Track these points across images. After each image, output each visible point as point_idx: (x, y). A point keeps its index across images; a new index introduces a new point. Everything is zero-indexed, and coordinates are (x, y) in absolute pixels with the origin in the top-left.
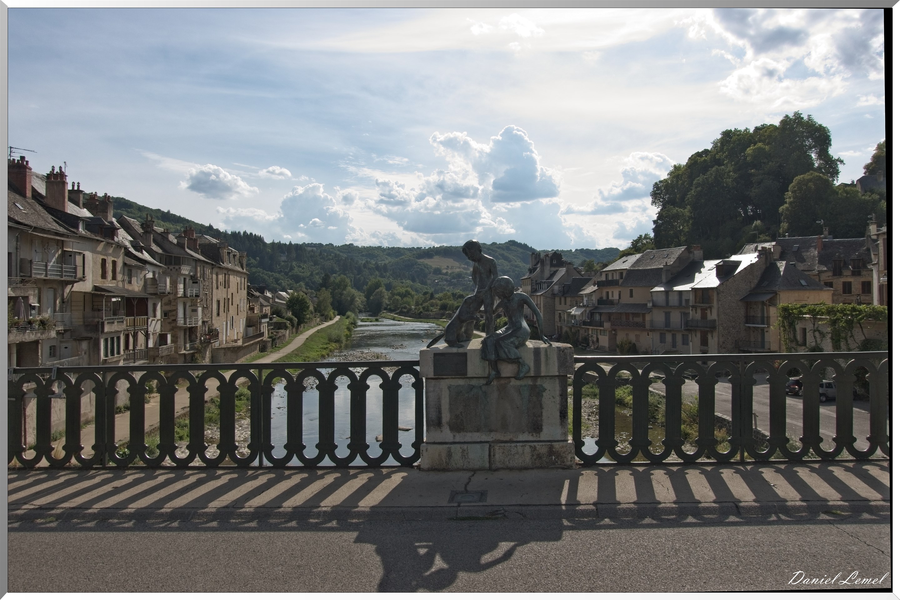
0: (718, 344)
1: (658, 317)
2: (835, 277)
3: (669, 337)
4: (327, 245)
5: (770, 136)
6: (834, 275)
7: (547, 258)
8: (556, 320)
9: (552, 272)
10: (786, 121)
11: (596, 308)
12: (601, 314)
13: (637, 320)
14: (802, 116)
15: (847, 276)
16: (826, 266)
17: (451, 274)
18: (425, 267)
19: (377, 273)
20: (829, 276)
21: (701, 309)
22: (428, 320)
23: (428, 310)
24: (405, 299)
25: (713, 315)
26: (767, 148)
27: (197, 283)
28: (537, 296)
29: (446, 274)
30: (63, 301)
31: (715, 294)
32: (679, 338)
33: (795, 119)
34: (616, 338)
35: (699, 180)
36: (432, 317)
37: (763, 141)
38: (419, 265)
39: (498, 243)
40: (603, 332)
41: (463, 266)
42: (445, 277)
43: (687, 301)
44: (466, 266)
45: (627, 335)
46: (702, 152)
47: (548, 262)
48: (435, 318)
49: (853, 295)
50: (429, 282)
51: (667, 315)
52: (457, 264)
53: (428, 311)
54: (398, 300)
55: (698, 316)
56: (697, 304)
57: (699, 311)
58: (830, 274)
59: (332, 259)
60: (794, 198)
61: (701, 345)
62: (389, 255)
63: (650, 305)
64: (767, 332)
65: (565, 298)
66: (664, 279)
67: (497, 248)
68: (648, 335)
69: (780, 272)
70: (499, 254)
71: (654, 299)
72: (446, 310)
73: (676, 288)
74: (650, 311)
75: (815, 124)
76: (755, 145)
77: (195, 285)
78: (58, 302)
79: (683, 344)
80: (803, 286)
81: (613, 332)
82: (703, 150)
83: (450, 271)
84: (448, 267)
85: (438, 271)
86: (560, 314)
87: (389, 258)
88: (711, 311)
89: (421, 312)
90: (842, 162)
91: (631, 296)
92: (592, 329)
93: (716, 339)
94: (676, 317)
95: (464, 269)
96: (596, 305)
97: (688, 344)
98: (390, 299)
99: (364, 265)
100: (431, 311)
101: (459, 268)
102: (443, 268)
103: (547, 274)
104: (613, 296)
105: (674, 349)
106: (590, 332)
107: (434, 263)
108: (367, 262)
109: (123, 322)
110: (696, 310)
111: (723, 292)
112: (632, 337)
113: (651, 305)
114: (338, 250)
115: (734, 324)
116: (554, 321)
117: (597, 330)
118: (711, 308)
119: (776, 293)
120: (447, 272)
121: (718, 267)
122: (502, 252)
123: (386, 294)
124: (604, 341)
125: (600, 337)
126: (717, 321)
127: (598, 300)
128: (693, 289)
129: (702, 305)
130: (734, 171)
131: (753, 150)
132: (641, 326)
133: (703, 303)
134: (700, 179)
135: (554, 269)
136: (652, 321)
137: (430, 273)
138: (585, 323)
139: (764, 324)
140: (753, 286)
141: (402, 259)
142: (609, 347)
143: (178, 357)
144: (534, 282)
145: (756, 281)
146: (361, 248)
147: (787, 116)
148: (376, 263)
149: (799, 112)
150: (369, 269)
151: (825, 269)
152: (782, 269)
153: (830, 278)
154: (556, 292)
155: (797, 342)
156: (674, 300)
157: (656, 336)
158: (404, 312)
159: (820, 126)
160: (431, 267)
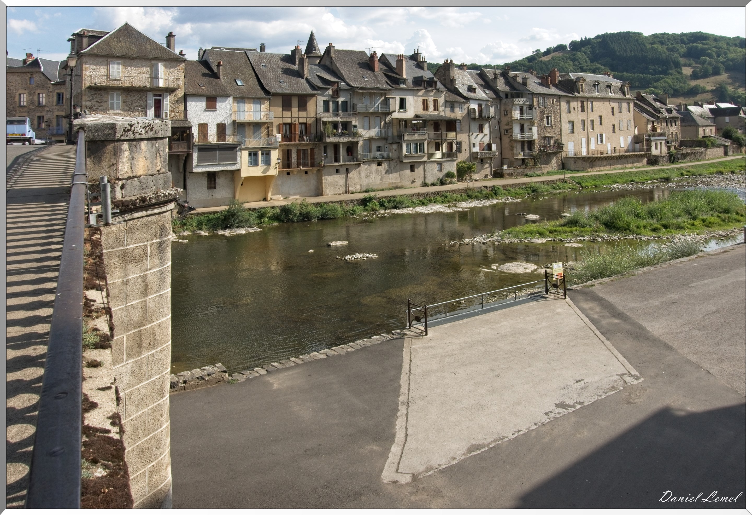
30: (385, 123)
77: (530, 111)
78: (382, 124)
109: (425, 134)
143: (514, 160)
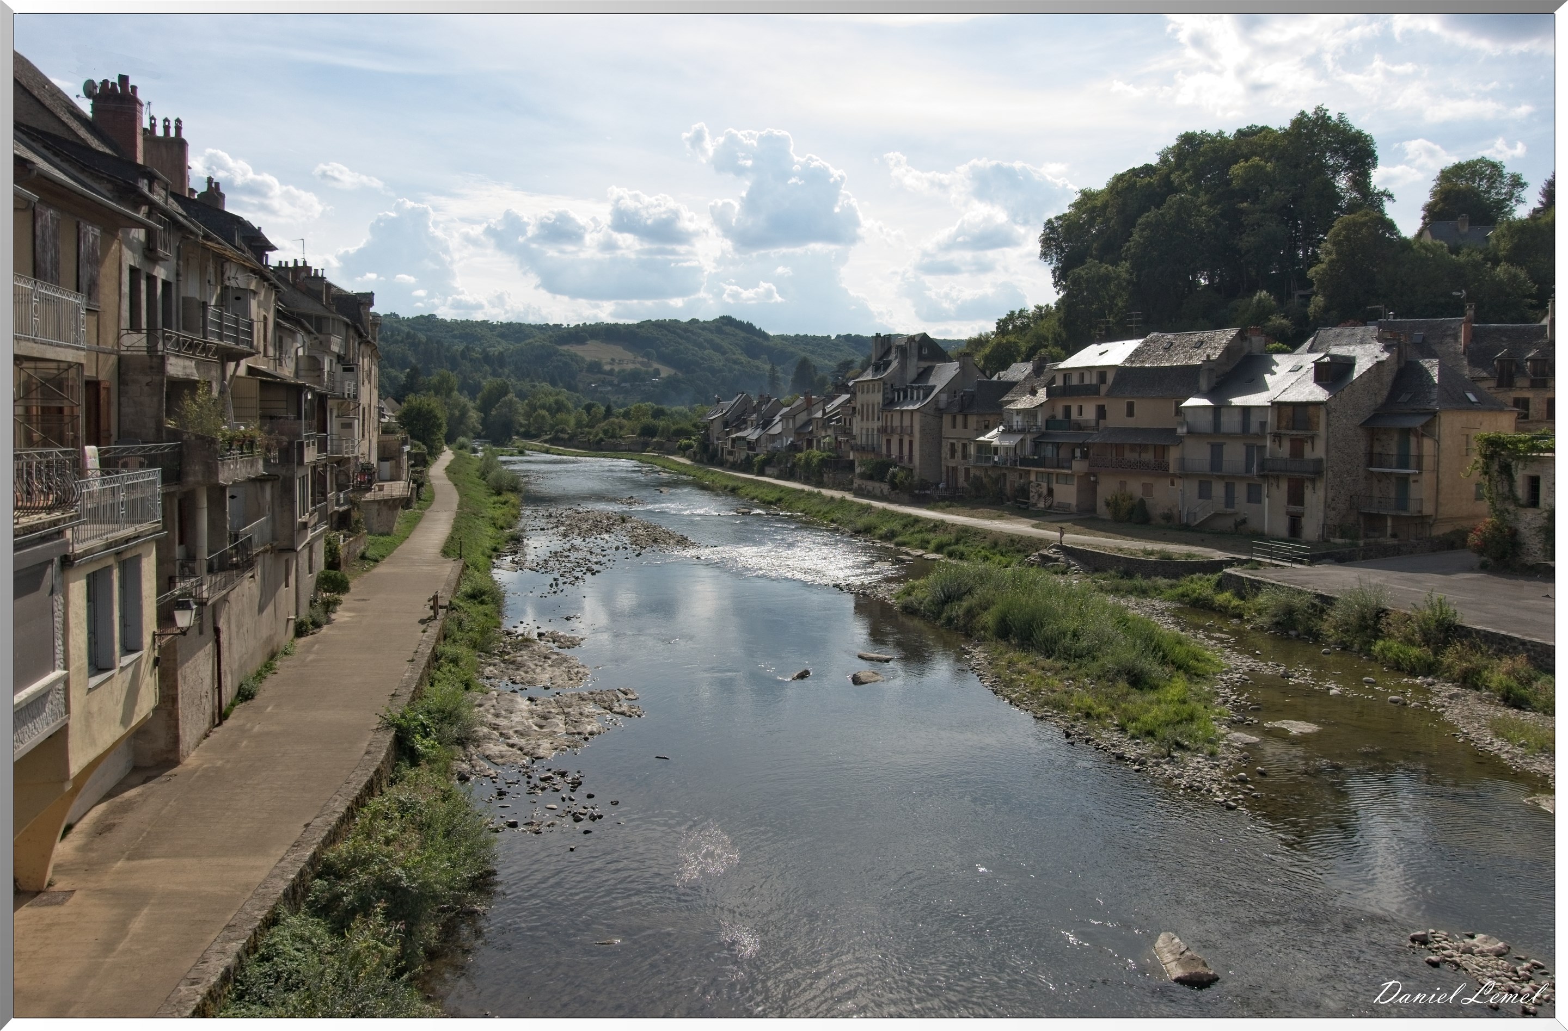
0: (1326, 502)
1: (1199, 454)
2: (1501, 390)
3: (1218, 489)
4: (386, 316)
5: (1273, 147)
6: (1500, 385)
7: (913, 344)
8: (943, 455)
9: (921, 370)
10: (1300, 122)
11: (1043, 435)
12: (1058, 446)
13: (1148, 456)
14: (1328, 114)
15: (1521, 388)
16: (1484, 369)
17: (619, 372)
18: (572, 360)
19: (487, 368)
20: (1489, 388)
21: (1292, 441)
22: (619, 454)
23: (613, 436)
24: (559, 416)
25: (1316, 451)
26: (1269, 166)
27: (351, 370)
28: (902, 412)
29: (611, 372)
31: (1322, 414)
32: (1241, 490)
33: (1317, 119)
34: (1096, 488)
35: (1148, 217)
36: (624, 448)
37: (1261, 155)
38: (561, 355)
39: (701, 320)
40: (1067, 479)
41: (640, 359)
42: (608, 378)
43: (1263, 424)
44: (646, 360)
45: (1123, 484)
46: (1142, 168)
47: (915, 352)
48: (630, 450)
49: (1532, 422)
50: (581, 386)
51: (1217, 451)
52: (629, 355)
53: (616, 437)
54: (543, 417)
55: (1285, 450)
56: (1283, 431)
57: (1286, 445)
58: (1492, 383)
59: (402, 342)
60: (1337, 253)
61: (1289, 502)
62: (502, 336)
63: (1182, 431)
64: (1415, 481)
65: (966, 416)
66: (1204, 385)
67: (700, 328)
68: (1173, 484)
69: (1430, 378)
70: (705, 340)
71: (1189, 419)
72: (653, 437)
73: (1237, 401)
74: (1179, 440)
75: (1350, 130)
76: (1246, 161)
77: (349, 374)
79: (1249, 501)
80: (1473, 403)
81: (1092, 478)
82: (1142, 165)
83: (617, 369)
84: (613, 360)
85: (595, 367)
86: (953, 445)
87: (504, 343)
88: (1313, 443)
89: (602, 440)
90: (1390, 196)
91: (1130, 413)
92: (1037, 473)
93: (1321, 493)
94: (1234, 454)
95: (642, 364)
96: (1044, 429)
97: (1259, 501)
98: (528, 415)
99: (463, 353)
100: (621, 437)
101: (634, 363)
102: (604, 361)
103: (912, 373)
104: (1081, 413)
105: (1230, 510)
106: (1033, 478)
107: (589, 352)
108: (467, 347)
110: (1280, 442)
111: (1335, 410)
112: (1135, 487)
113: (1185, 430)
114: (408, 326)
115: (1349, 467)
116: (940, 458)
117: (1049, 474)
118: (1312, 438)
119: (1434, 414)
120: (612, 371)
121: (1318, 365)
122: (710, 336)
123: (521, 406)
124: (1067, 494)
125: (1055, 487)
126: (1325, 462)
127: (1047, 421)
128: (1273, 403)
129: (1294, 432)
130: (1211, 204)
131: (1246, 168)
132: (1161, 469)
133: (1293, 429)
134: (1151, 215)
135: (925, 364)
136: (1182, 461)
137: (581, 371)
138: (1024, 461)
139: (1407, 468)
140: (1380, 401)
141: (530, 344)
142: (1077, 505)
144: (889, 386)
145: (1385, 393)
146: (451, 323)
147: (1303, 113)
148: (484, 350)
149: (1324, 107)
150: (471, 360)
151: (1484, 374)
152: (1435, 373)
153: (1492, 391)
154: (942, 405)
155: (1515, 500)
156: (1231, 423)
157: (1192, 488)
158: (562, 439)
159: (1359, 133)
160: (583, 359)
